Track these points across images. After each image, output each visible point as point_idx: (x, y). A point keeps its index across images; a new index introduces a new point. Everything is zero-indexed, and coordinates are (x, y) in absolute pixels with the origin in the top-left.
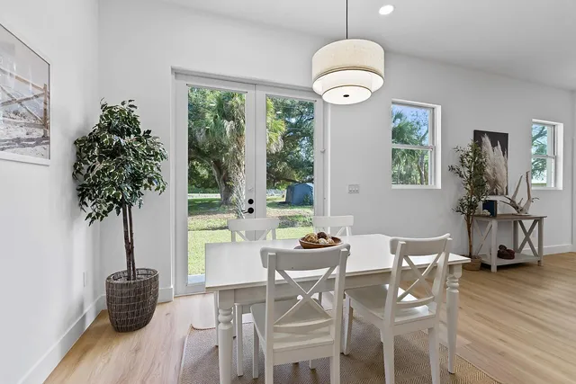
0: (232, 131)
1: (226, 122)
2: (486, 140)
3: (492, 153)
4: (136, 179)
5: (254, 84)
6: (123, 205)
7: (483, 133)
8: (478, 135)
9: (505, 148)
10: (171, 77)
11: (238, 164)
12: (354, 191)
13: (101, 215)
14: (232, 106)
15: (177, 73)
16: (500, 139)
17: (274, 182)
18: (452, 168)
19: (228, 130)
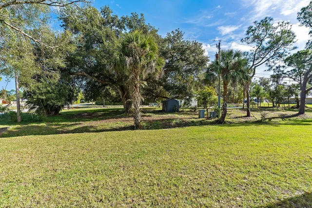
0: (131, 64)
1: (127, 58)
11: (135, 87)
14: (131, 48)
17: (155, 99)
19: (128, 63)
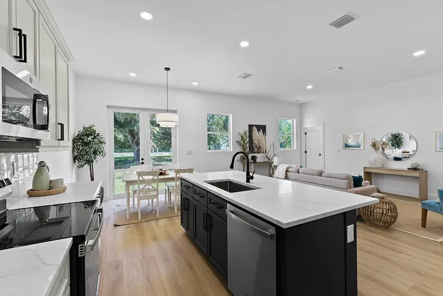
2: (255, 129)
3: (257, 135)
4: (95, 153)
5: (144, 109)
6: (90, 162)
7: (253, 126)
8: (251, 127)
9: (264, 132)
10: (106, 109)
12: (189, 153)
13: (82, 166)
15: (108, 107)
16: (262, 128)
18: (238, 142)
